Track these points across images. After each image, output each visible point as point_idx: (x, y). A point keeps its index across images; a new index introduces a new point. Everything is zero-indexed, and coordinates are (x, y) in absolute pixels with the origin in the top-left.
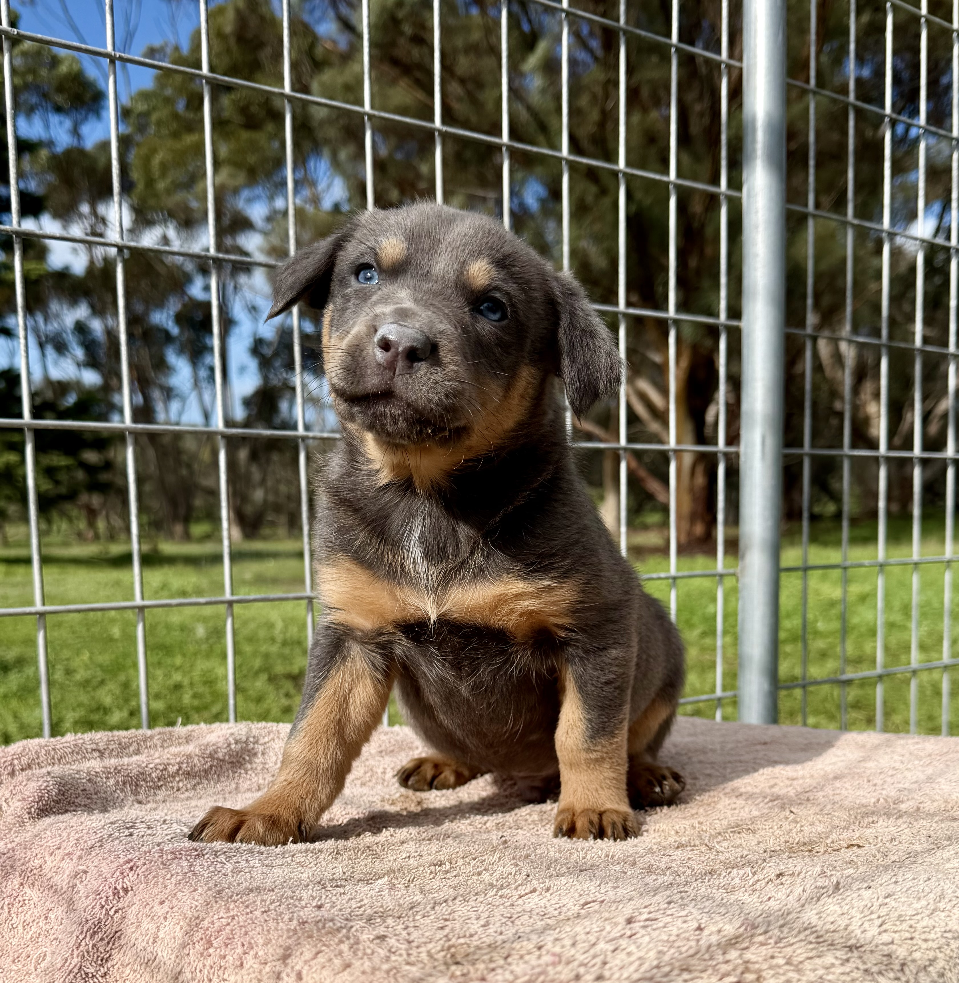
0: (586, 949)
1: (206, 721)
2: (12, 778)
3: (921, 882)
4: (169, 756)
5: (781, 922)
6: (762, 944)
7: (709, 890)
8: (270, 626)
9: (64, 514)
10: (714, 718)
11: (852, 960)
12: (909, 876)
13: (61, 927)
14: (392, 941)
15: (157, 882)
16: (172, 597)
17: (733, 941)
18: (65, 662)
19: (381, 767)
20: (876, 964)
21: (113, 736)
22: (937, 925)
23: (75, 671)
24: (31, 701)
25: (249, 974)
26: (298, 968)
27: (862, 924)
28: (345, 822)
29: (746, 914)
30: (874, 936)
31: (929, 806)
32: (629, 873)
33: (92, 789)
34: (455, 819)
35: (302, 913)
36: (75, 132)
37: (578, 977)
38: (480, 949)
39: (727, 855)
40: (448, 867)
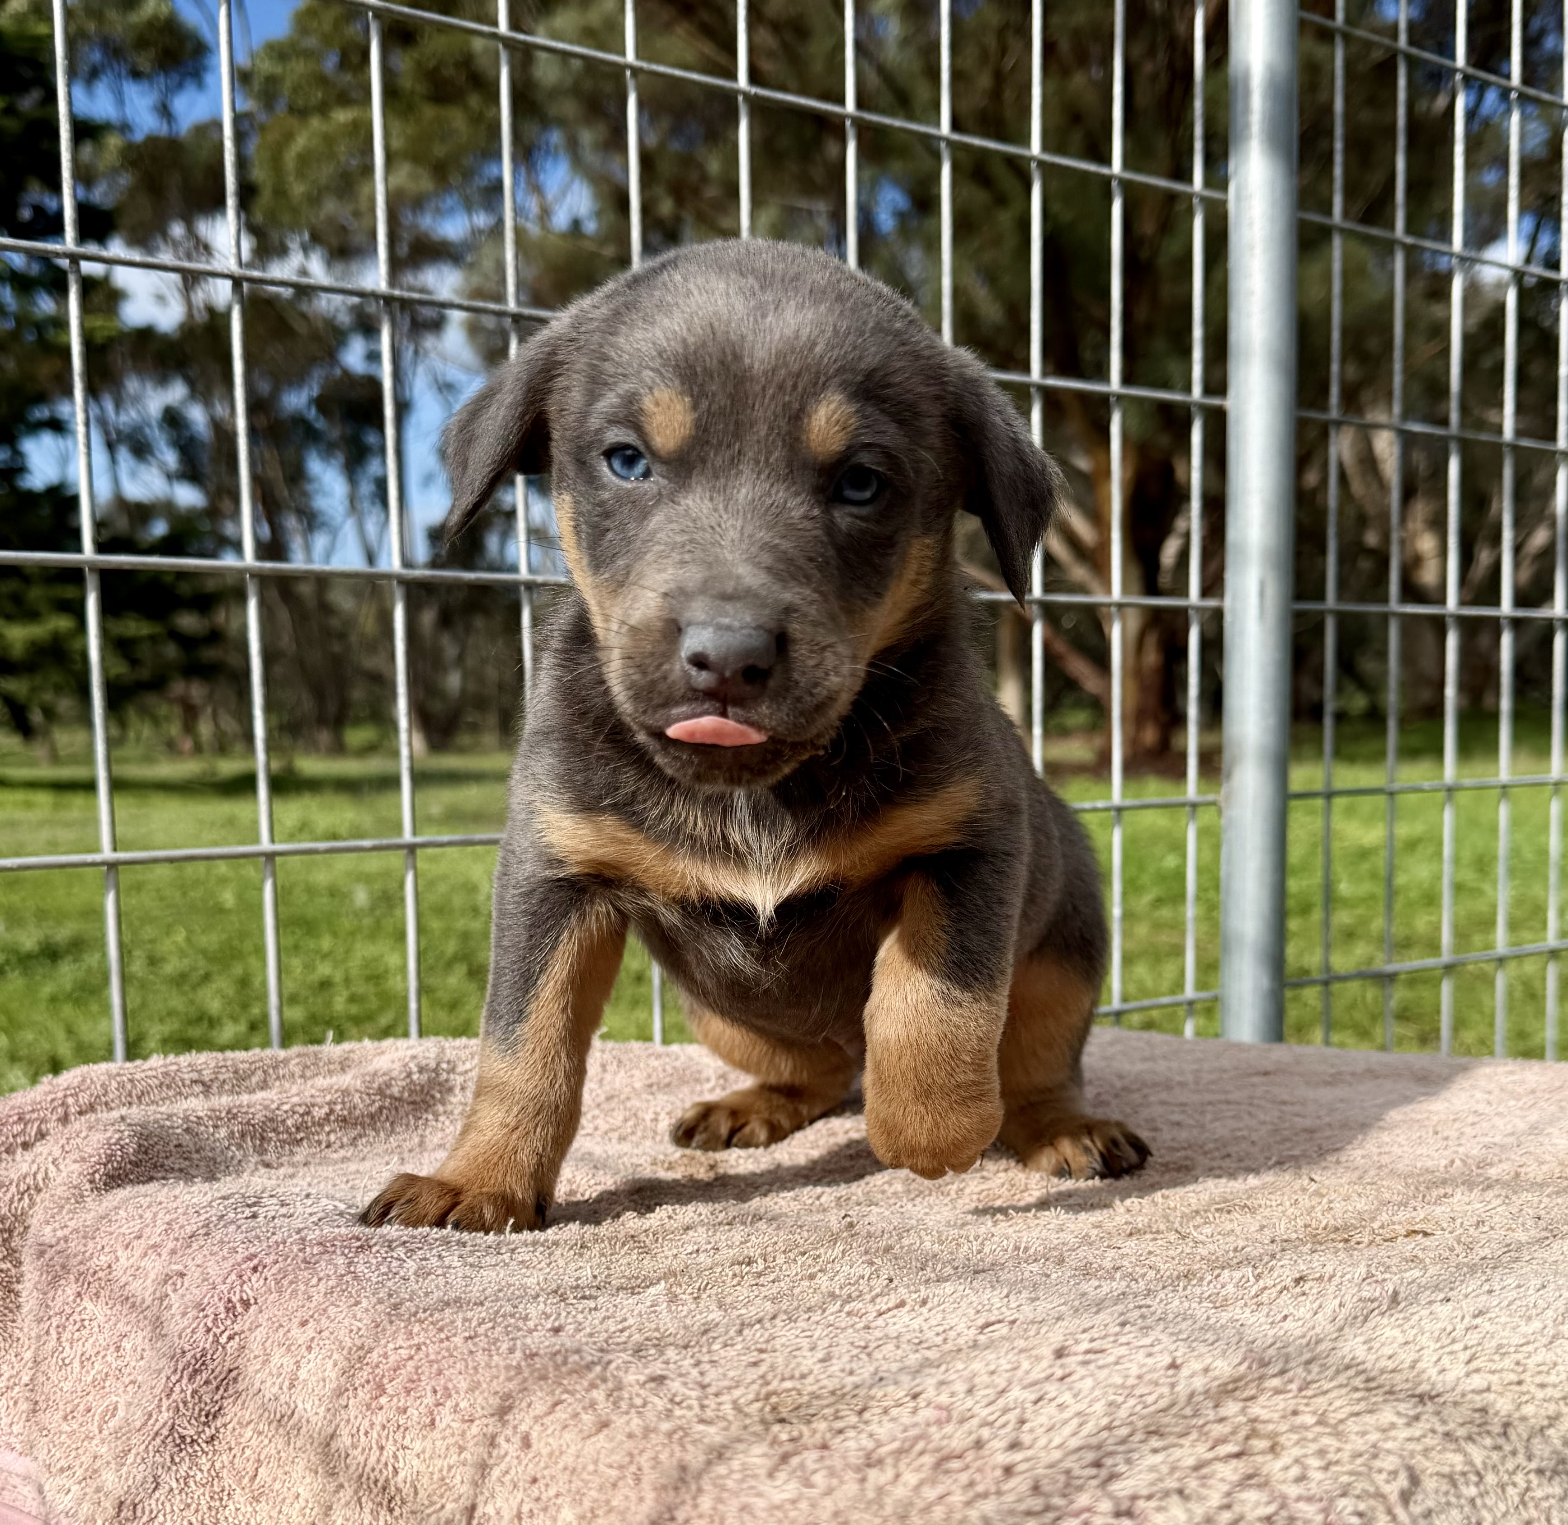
0: (992, 1398)
1: (372, 1037)
2: (64, 1125)
3: (1531, 1292)
4: (313, 1091)
5: (1307, 1356)
6: (1277, 1392)
7: (1186, 1304)
8: (471, 888)
9: (146, 712)
10: (1178, 1032)
11: (1424, 1417)
12: (1511, 1281)
13: (142, 1363)
14: (675, 1385)
15: (295, 1291)
16: (316, 839)
17: (1230, 1387)
18: (149, 946)
19: (651, 1110)
20: (1462, 1425)
21: (225, 1060)
22: (1560, 1360)
23: (163, 960)
24: (94, 1008)
25: (444, 1438)
26: (523, 1428)
27: (1439, 1359)
28: (594, 1195)
29: (1248, 1343)
30: (1459, 1379)
31: (1533, 1171)
32: (1054, 1276)
33: (191, 1145)
34: (770, 1191)
35: (529, 1341)
36: (165, 111)
37: (979, 1444)
38: (818, 1397)
39: (1212, 1247)
40: (761, 1267)
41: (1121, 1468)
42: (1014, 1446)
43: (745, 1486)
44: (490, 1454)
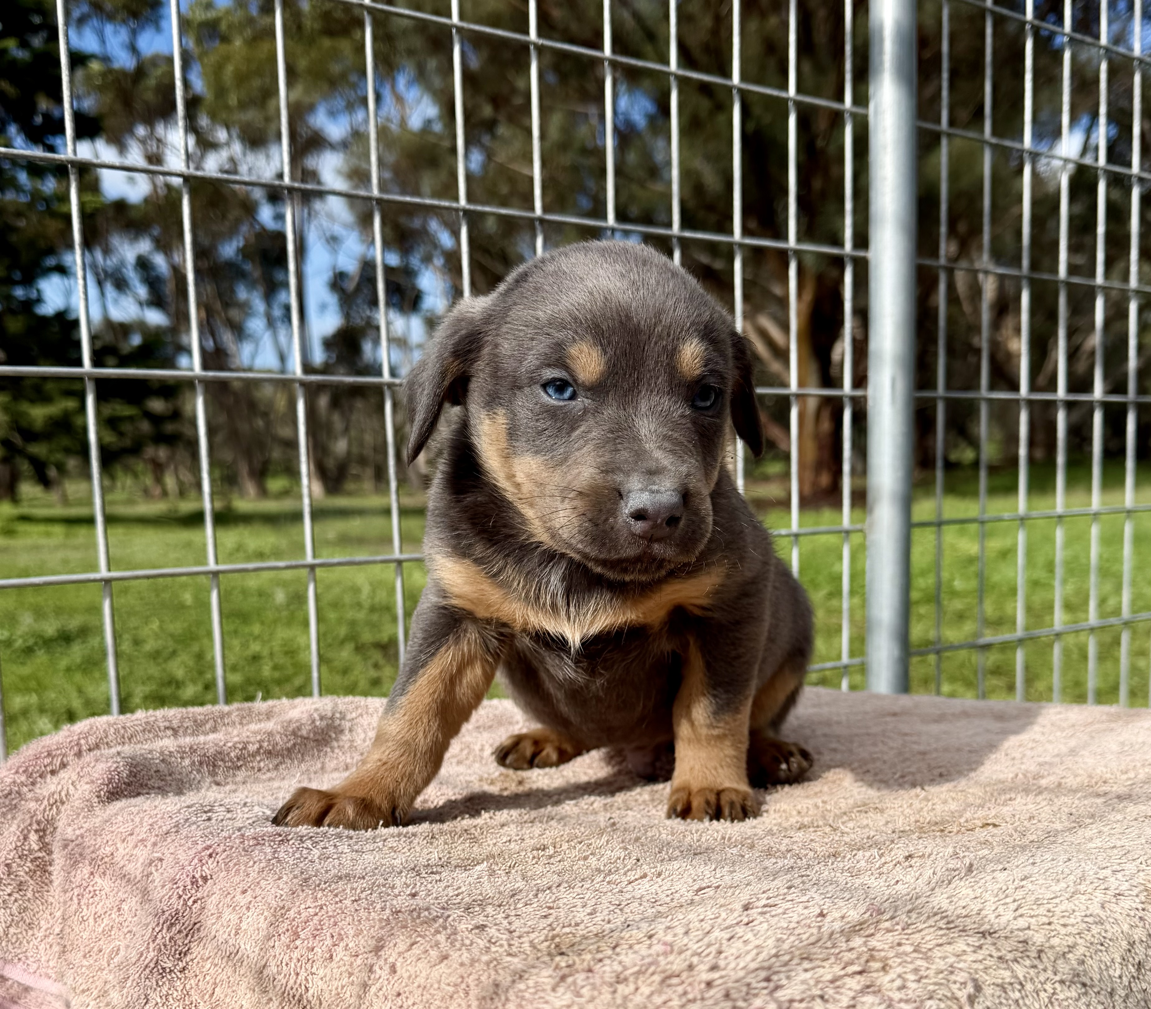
0: (700, 937)
1: (288, 696)
2: (79, 759)
3: (1061, 863)
4: (248, 734)
5: (909, 907)
6: (888, 931)
7: (833, 874)
8: (356, 590)
9: (128, 470)
10: (838, 686)
11: (984, 947)
12: (1048, 856)
13: (135, 919)
14: (492, 931)
15: (238, 870)
16: (247, 560)
17: (857, 928)
18: (134, 632)
19: (479, 744)
20: (1010, 952)
21: (188, 713)
22: (1077, 909)
23: (144, 641)
24: (97, 675)
25: (339, 967)
26: (391, 960)
27: (996, 909)
29: (871, 899)
30: (1009, 921)
31: (1071, 782)
32: (747, 856)
33: (166, 771)
35: (395, 902)
37: (691, 967)
38: (586, 938)
39: (853, 836)
40: (552, 852)
41: (784, 982)
42: (714, 968)
43: (537, 997)
44: (369, 977)
